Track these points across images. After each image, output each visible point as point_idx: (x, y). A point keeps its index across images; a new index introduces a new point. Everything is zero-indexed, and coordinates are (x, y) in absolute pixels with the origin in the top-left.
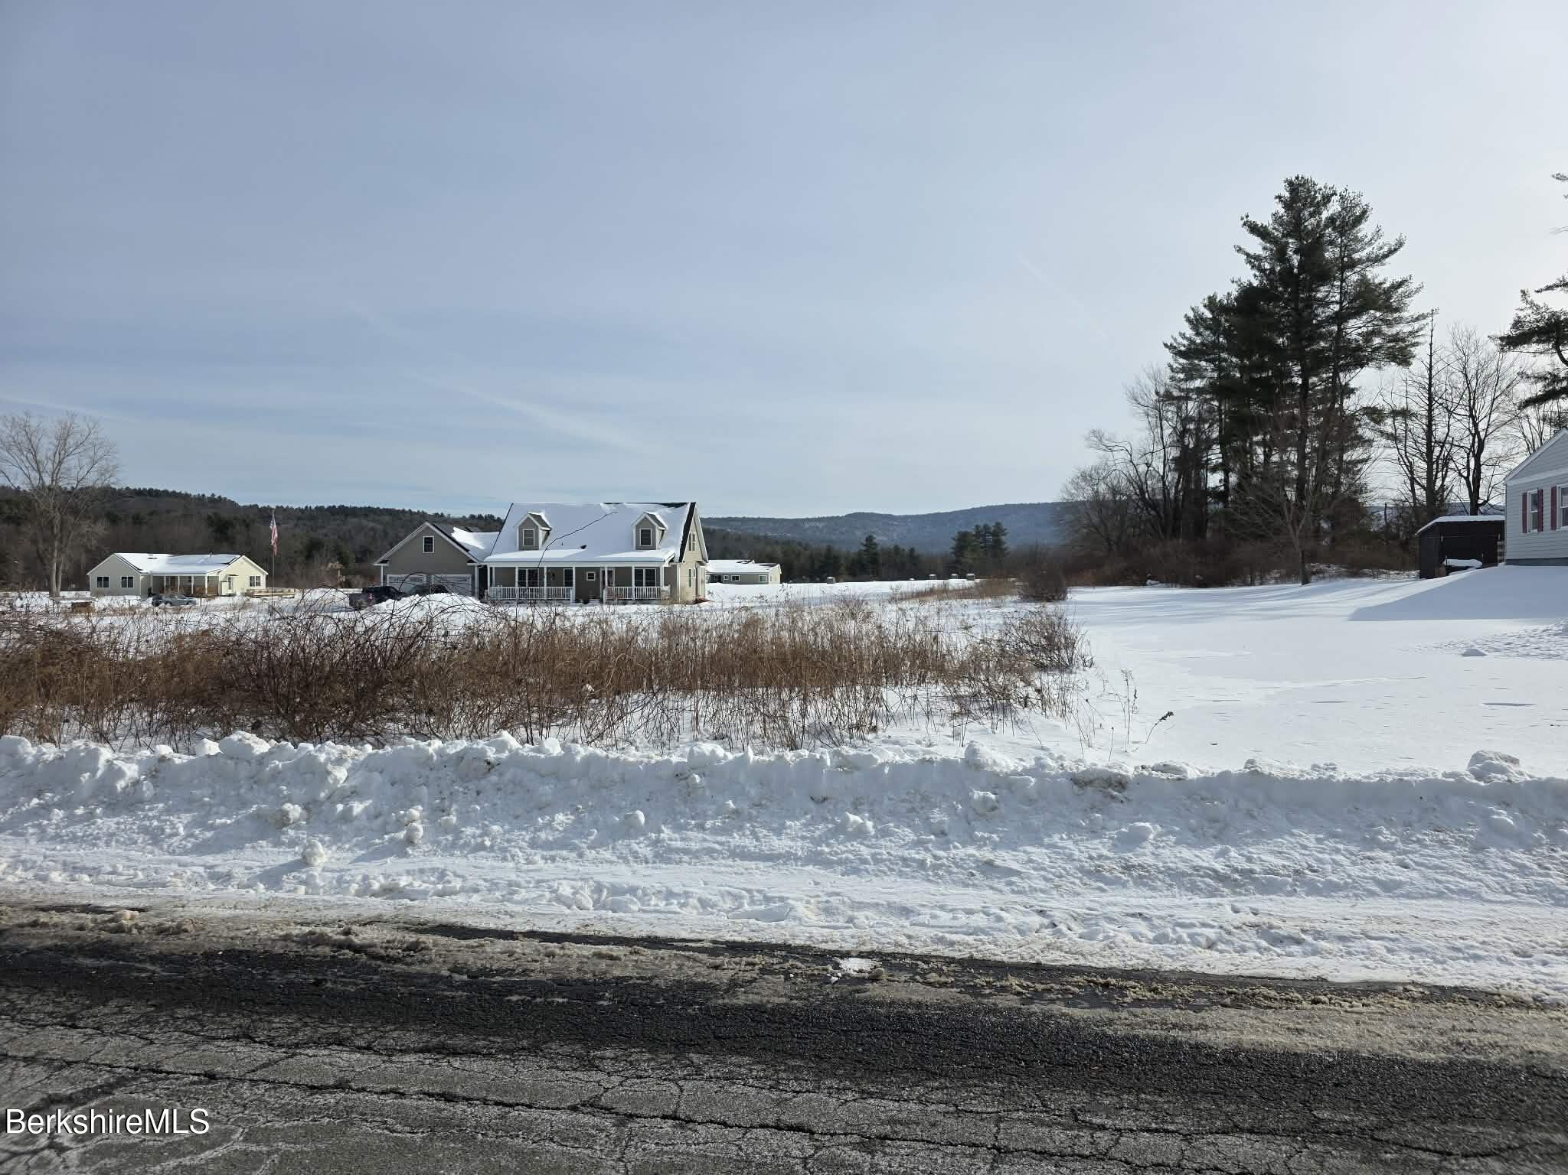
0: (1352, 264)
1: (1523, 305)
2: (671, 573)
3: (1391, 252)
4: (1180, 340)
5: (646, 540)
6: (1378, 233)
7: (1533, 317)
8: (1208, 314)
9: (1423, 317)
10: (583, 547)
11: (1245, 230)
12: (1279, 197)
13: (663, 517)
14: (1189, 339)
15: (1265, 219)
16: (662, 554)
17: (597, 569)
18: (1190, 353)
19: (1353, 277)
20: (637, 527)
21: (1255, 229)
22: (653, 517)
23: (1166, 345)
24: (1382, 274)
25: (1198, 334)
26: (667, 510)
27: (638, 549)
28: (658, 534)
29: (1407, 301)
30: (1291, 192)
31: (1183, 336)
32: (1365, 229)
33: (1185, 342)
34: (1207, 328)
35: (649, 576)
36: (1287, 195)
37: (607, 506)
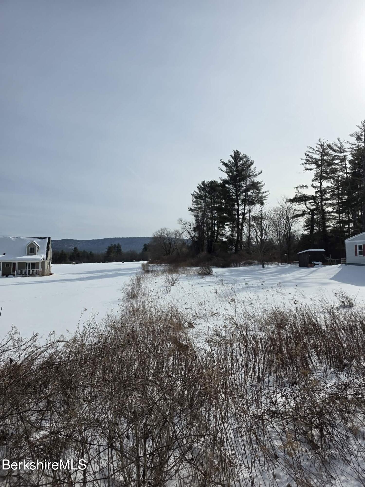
0: (249, 176)
1: (297, 191)
2: (43, 263)
3: (259, 174)
4: (195, 193)
5: (32, 251)
6: (255, 169)
7: (299, 195)
8: (203, 187)
9: (266, 192)
10: (4, 254)
11: (221, 164)
12: (231, 156)
13: (37, 242)
14: (197, 193)
15: (226, 161)
16: (40, 256)
17: (10, 263)
18: (198, 197)
19: (249, 180)
20: (28, 246)
21: (224, 163)
22: (34, 242)
23: (191, 194)
24: (256, 180)
25: (199, 192)
26: (39, 240)
27: (28, 255)
28: (37, 249)
29: (262, 187)
30: (235, 154)
31: (195, 192)
32: (252, 167)
33: (196, 194)
34: (202, 190)
35: (34, 265)
36: (233, 155)
37: (13, 238)
